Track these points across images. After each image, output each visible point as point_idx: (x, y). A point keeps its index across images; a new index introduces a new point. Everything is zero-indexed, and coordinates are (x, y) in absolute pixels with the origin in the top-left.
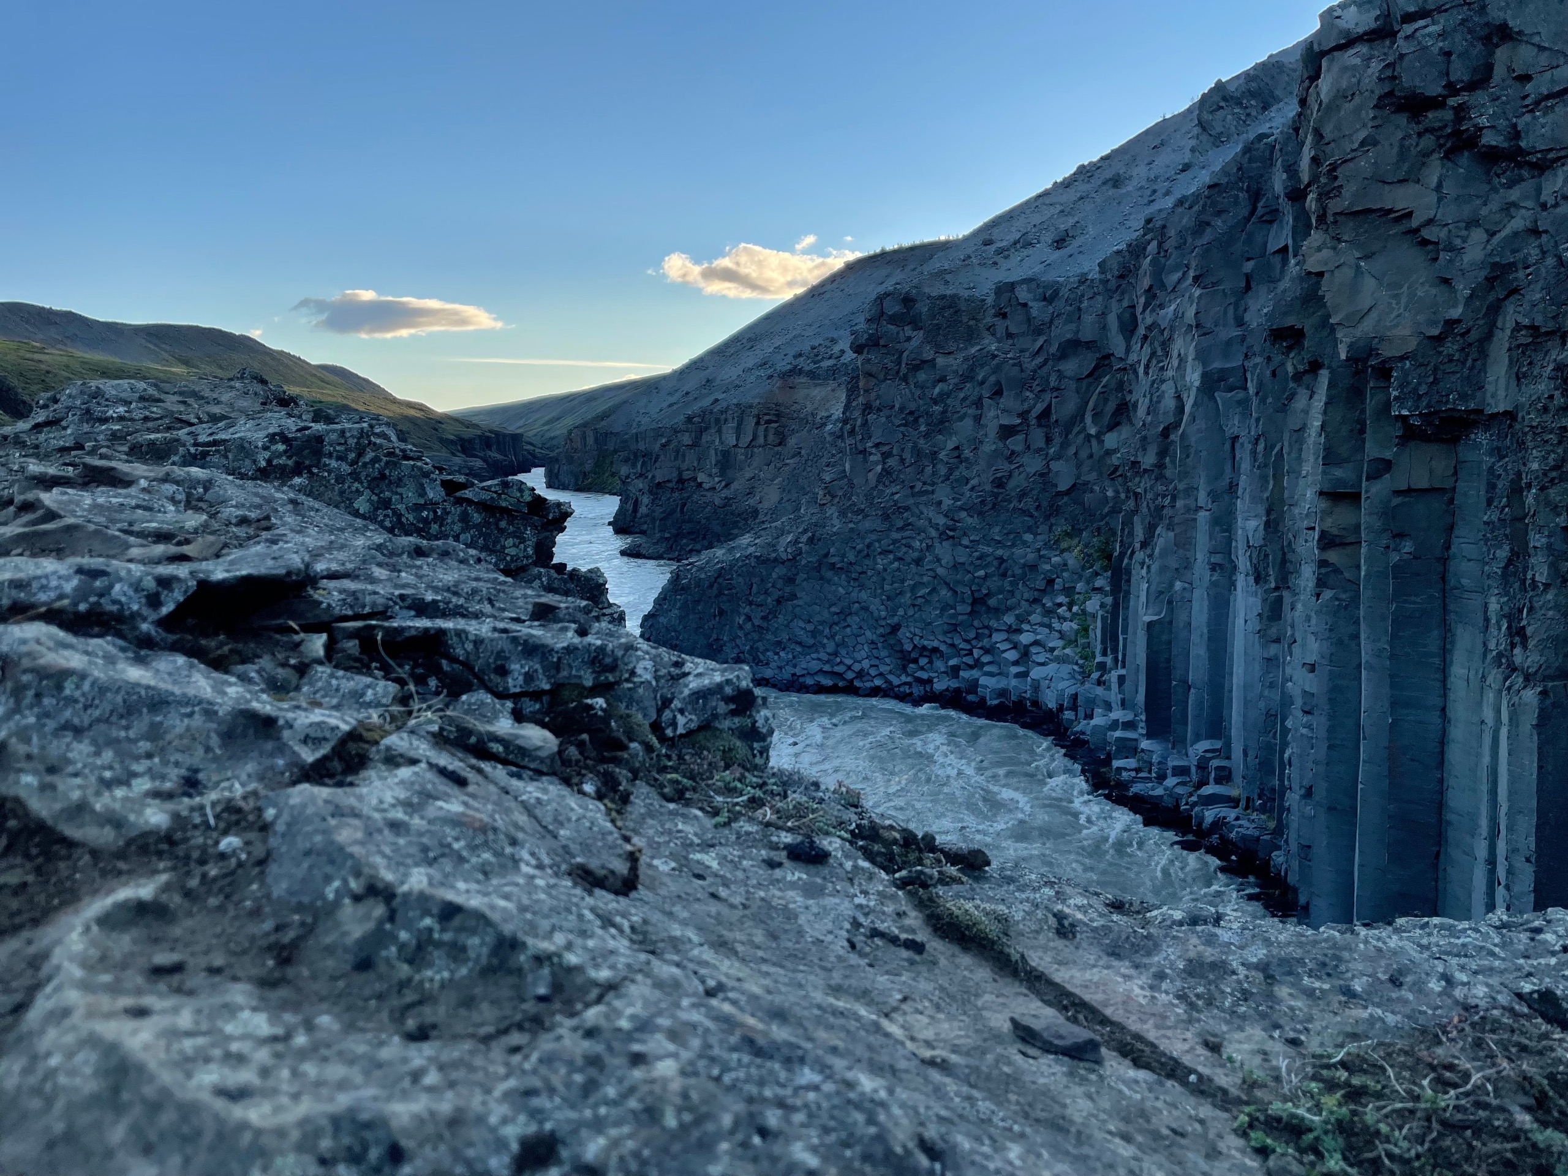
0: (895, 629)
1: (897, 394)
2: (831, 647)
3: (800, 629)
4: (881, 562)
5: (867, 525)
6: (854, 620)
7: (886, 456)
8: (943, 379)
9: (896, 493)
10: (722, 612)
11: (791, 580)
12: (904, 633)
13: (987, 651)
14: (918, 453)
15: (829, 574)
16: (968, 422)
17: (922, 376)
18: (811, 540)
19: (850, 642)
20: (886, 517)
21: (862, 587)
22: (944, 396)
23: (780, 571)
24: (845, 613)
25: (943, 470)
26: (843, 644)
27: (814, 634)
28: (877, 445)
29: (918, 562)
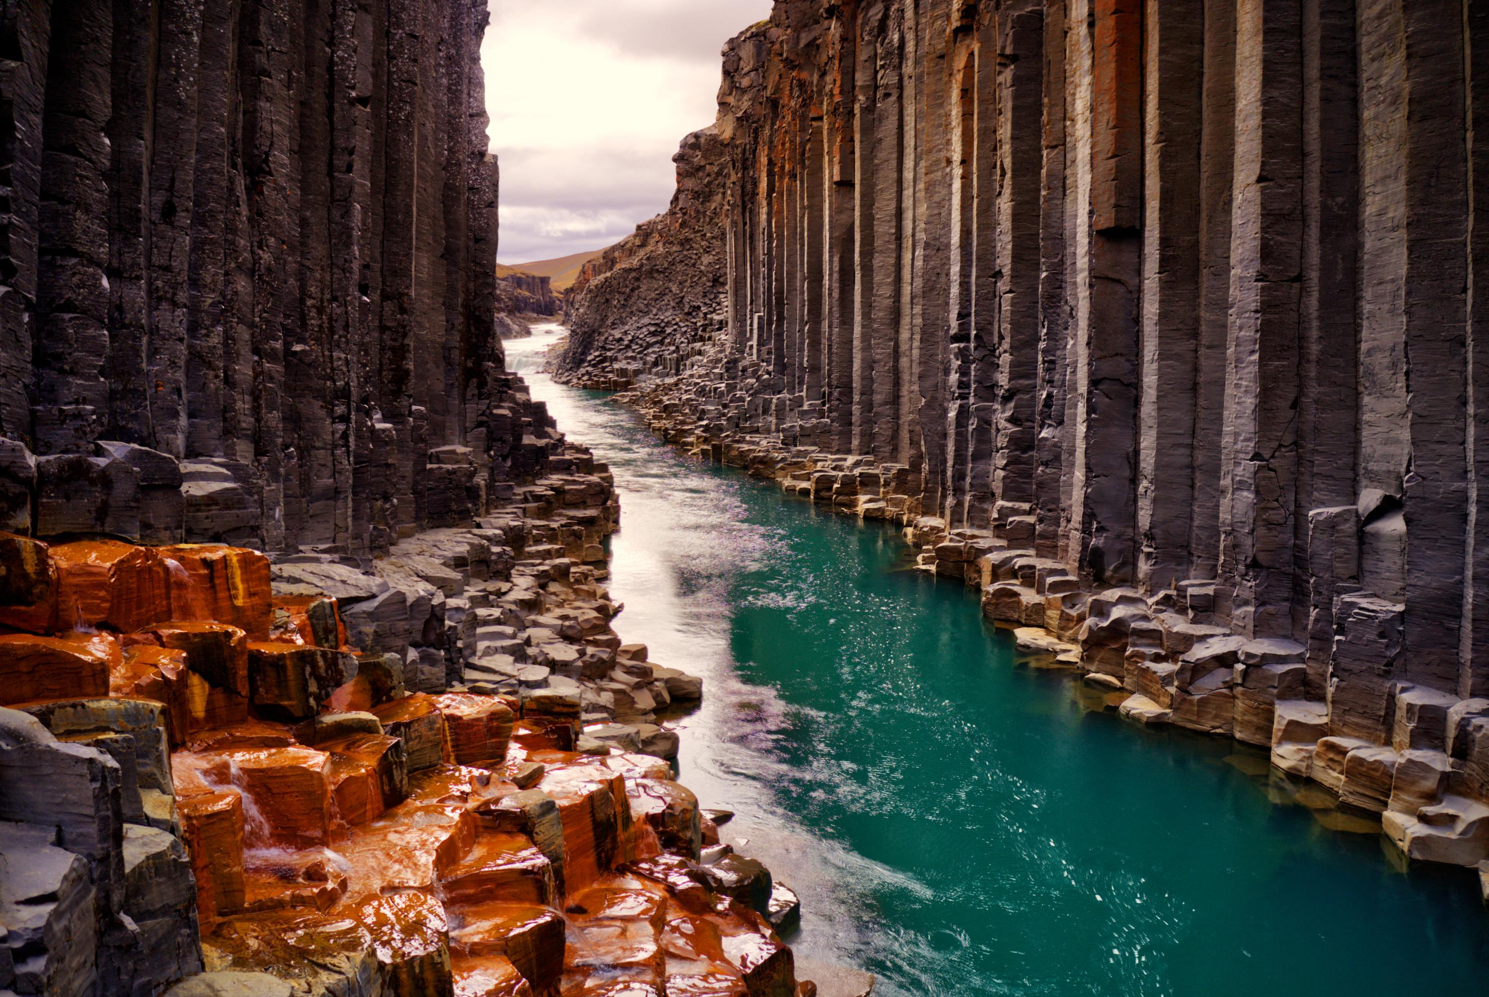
0: (683, 297)
1: (690, 183)
2: (655, 311)
3: (641, 305)
4: (679, 267)
5: (674, 249)
6: (666, 298)
7: (685, 214)
8: (709, 175)
9: (686, 233)
10: (607, 301)
11: (637, 279)
12: (686, 300)
13: (719, 304)
14: (698, 212)
15: (655, 275)
16: (720, 195)
17: (701, 174)
18: (648, 259)
19: (664, 308)
20: (682, 244)
21: (670, 281)
22: (709, 183)
23: (633, 274)
24: (662, 295)
25: (708, 219)
26: (660, 309)
27: (647, 305)
28: (681, 209)
29: (694, 265)
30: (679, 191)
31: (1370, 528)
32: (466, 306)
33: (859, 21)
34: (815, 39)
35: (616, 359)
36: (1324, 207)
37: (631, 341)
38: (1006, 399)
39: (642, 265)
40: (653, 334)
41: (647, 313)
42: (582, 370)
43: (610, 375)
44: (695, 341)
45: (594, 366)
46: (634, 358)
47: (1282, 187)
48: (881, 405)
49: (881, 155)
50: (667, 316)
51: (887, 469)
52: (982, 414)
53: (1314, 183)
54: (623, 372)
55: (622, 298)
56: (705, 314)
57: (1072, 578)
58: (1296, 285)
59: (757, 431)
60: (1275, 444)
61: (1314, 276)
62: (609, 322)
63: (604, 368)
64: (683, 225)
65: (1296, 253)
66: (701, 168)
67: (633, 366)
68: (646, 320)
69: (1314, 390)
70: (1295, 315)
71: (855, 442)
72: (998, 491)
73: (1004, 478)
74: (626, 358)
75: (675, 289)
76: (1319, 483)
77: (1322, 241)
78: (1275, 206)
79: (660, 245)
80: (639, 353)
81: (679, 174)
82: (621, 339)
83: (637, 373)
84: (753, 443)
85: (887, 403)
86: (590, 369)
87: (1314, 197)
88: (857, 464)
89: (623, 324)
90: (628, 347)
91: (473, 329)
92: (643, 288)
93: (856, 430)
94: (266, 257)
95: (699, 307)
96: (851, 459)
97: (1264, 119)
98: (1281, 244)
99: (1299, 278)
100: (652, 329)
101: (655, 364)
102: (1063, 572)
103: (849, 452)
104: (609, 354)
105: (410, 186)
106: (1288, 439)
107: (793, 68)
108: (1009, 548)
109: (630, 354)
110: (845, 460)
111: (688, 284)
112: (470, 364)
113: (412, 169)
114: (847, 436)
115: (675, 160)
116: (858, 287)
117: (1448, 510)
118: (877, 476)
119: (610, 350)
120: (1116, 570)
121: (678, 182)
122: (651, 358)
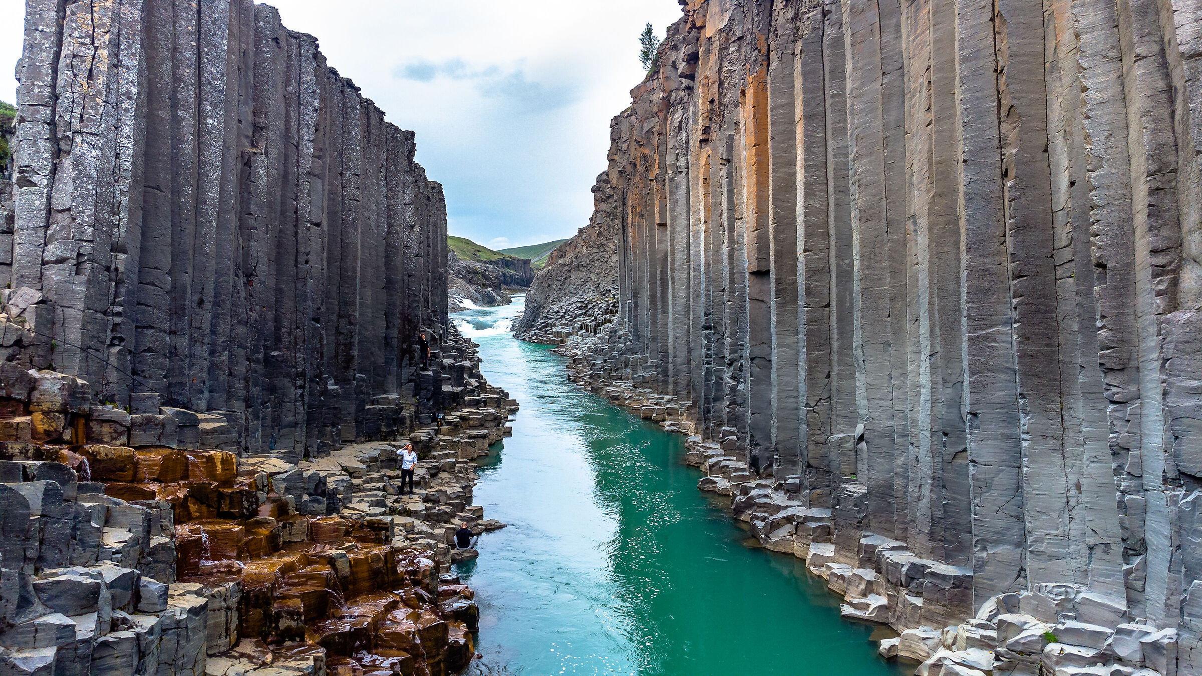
0: (599, 284)
1: (604, 206)
3: (572, 289)
4: (597, 263)
5: (594, 251)
6: (588, 284)
7: (600, 227)
9: (602, 240)
10: (549, 285)
11: (569, 271)
12: (601, 286)
14: (609, 226)
15: (581, 268)
17: (611, 200)
18: (576, 257)
19: (587, 291)
20: (598, 248)
21: (591, 272)
23: (566, 268)
24: (586, 282)
26: (584, 292)
27: (575, 289)
28: (598, 223)
29: (606, 262)
30: (596, 212)
31: (859, 446)
32: (402, 313)
33: (669, 122)
34: (652, 128)
35: (555, 325)
36: (838, 265)
37: (565, 313)
38: (730, 365)
39: (572, 262)
40: (580, 308)
41: (576, 294)
42: (532, 333)
43: (551, 336)
44: (606, 313)
45: (540, 329)
46: (566, 325)
47: (817, 254)
48: (681, 365)
49: (679, 210)
50: (589, 296)
51: (682, 405)
52: (718, 373)
53: (833, 253)
54: (558, 334)
55: (559, 284)
56: (614, 295)
57: (747, 473)
58: (827, 309)
59: (621, 379)
60: (817, 398)
61: (834, 303)
62: (550, 300)
63: (546, 331)
64: (600, 234)
65: (826, 291)
66: (611, 196)
67: (566, 330)
68: (575, 299)
69: (836, 369)
70: (827, 326)
71: (670, 387)
72: (726, 421)
73: (728, 412)
74: (561, 325)
75: (593, 277)
76: (840, 420)
77: (837, 285)
78: (813, 265)
79: (585, 248)
80: (570, 321)
81: (595, 200)
82: (558, 312)
83: (569, 334)
84: (616, 386)
85: (684, 364)
86: (537, 331)
87: (833, 261)
88: (669, 401)
89: (560, 301)
90: (563, 317)
91: (407, 326)
92: (573, 277)
93: (671, 380)
94: (254, 315)
95: (610, 291)
96: (667, 397)
97: (805, 217)
98: (818, 286)
99: (828, 305)
100: (579, 305)
101: (581, 328)
102: (743, 470)
103: (667, 394)
104: (550, 321)
105: (355, 257)
106: (825, 396)
107: (640, 146)
108: (725, 455)
109: (564, 321)
110: (663, 398)
111: (602, 275)
112: (405, 346)
113: (356, 247)
114: (665, 382)
115: (593, 191)
116: (670, 290)
117: (886, 437)
118: (676, 409)
119: (551, 319)
120: (766, 469)
121: (596, 206)
122: (577, 325)
